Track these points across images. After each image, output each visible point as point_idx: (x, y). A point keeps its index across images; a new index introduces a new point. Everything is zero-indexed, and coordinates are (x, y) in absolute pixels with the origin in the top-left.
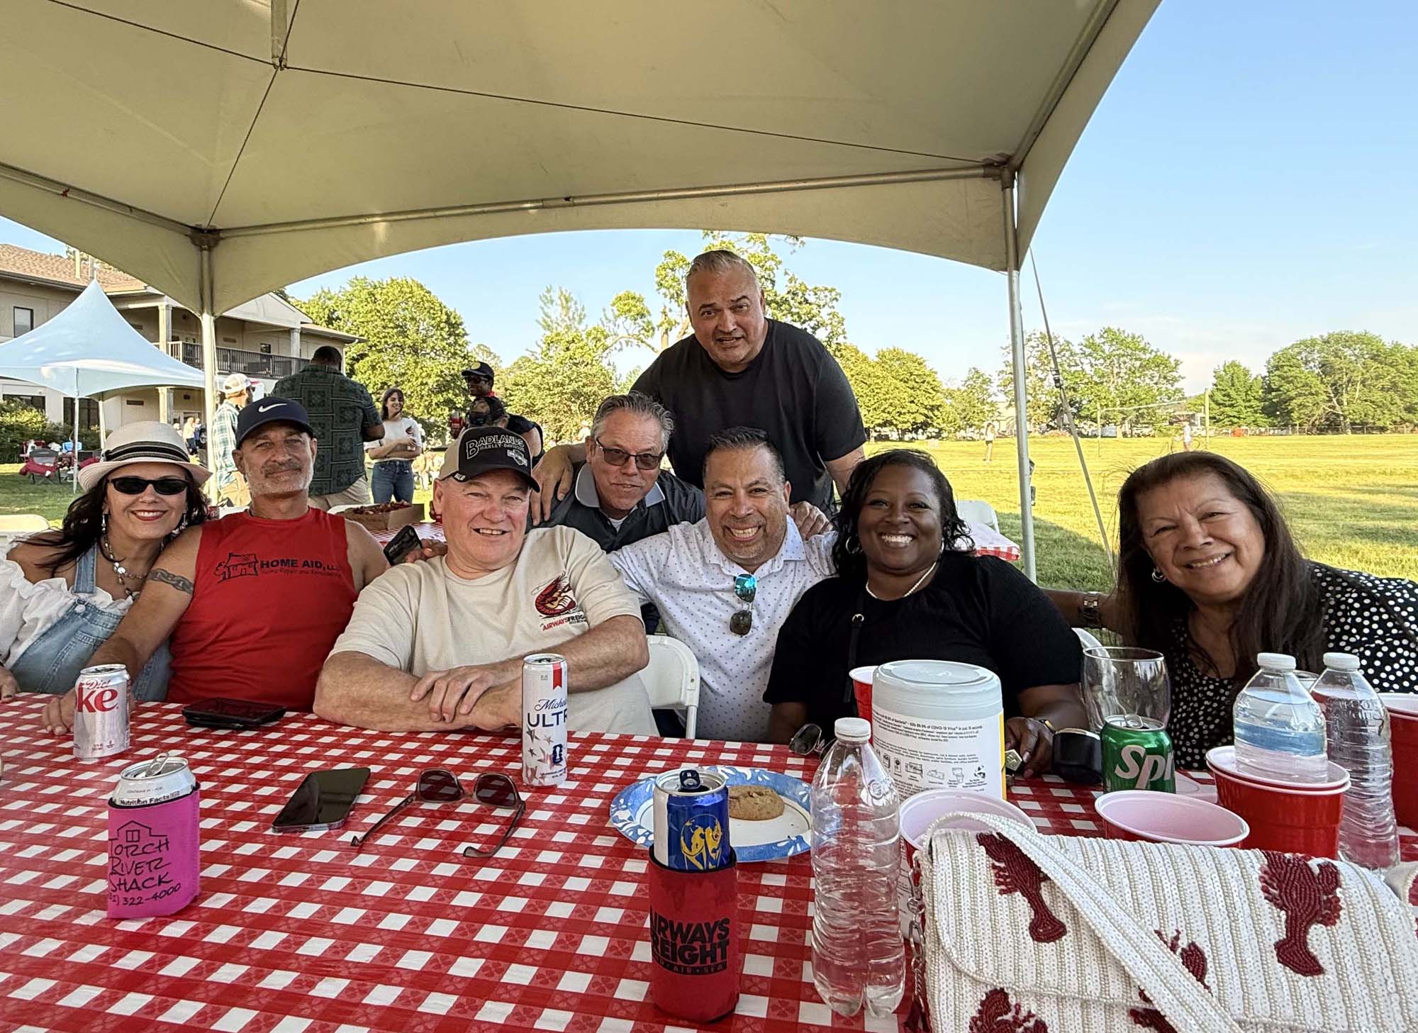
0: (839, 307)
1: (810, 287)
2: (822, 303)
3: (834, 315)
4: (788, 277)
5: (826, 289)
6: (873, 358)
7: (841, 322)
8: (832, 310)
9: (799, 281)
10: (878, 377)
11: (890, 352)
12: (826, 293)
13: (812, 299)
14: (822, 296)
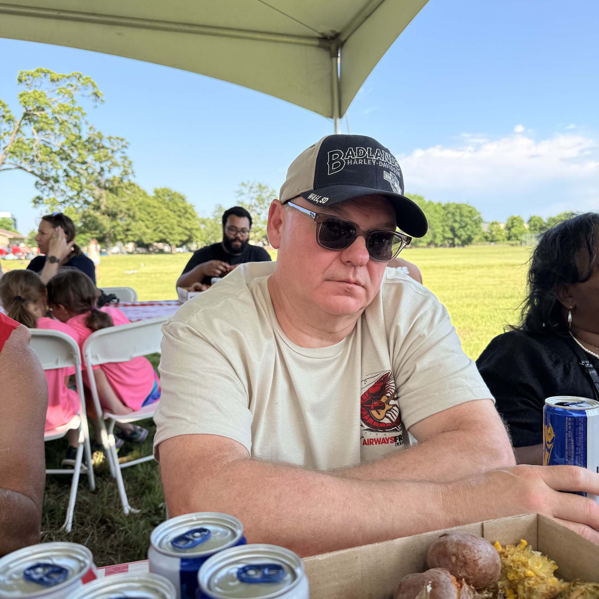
0: (128, 152)
1: (106, 135)
2: (115, 148)
3: (125, 158)
4: (88, 126)
5: (118, 138)
6: (151, 193)
7: (130, 163)
8: (122, 155)
9: (97, 131)
10: (155, 207)
11: (163, 190)
12: (119, 141)
13: (107, 144)
14: (115, 143)
